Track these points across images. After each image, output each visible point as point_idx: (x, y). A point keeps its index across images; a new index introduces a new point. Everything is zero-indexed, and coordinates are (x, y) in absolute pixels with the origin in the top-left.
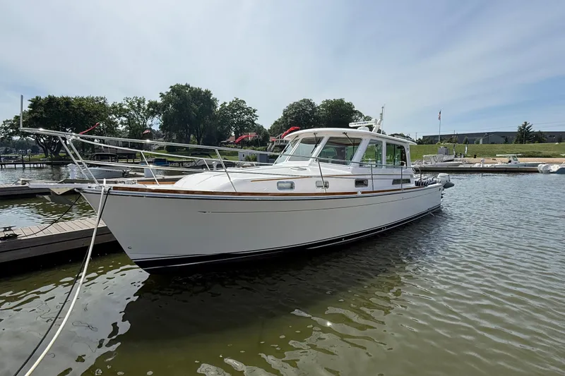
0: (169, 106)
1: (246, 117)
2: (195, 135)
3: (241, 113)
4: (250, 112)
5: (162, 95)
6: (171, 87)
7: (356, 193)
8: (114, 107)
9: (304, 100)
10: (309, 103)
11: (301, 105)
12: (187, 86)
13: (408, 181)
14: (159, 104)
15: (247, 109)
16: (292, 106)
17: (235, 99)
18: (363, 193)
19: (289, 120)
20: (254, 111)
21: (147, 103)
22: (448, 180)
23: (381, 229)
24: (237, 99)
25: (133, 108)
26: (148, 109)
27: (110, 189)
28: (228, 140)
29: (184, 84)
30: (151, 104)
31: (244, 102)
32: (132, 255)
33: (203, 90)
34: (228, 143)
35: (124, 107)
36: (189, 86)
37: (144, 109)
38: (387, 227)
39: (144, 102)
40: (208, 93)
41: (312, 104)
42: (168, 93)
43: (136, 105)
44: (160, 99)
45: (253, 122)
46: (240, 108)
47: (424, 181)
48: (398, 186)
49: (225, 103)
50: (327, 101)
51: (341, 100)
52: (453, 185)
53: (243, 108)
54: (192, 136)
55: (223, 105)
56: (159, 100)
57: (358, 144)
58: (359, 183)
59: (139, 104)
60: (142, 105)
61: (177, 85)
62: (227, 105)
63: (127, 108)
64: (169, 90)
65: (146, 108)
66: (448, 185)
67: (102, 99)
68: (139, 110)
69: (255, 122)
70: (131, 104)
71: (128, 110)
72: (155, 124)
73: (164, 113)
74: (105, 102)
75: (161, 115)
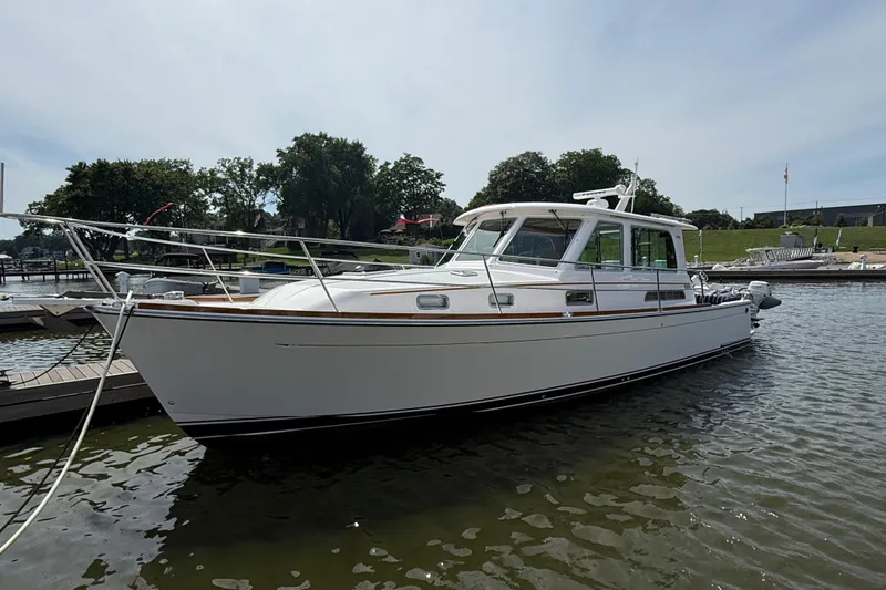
0: (291, 171)
1: (424, 186)
2: (336, 221)
3: (415, 180)
4: (430, 177)
5: (281, 154)
6: (296, 139)
7: (560, 315)
8: (202, 176)
9: (527, 154)
10: (536, 158)
11: (521, 163)
12: (323, 137)
13: (680, 295)
14: (277, 168)
15: (425, 172)
16: (505, 166)
17: (404, 157)
18: (575, 314)
19: (500, 190)
20: (438, 176)
21: (255, 167)
22: (767, 293)
23: (619, 380)
24: (408, 156)
25: (233, 176)
26: (258, 178)
27: (134, 307)
28: (393, 228)
29: (317, 134)
30: (265, 169)
31: (420, 161)
32: (177, 415)
33: (350, 142)
34: (393, 233)
35: (219, 175)
36: (325, 137)
37: (251, 177)
38: (632, 377)
39: (250, 166)
40: (358, 147)
41: (541, 161)
42: (291, 150)
43: (238, 171)
44: (278, 159)
45: (436, 195)
46: (413, 171)
47: (709, 294)
48: (654, 304)
49: (387, 164)
50: (569, 154)
51: (596, 151)
52: (779, 303)
53: (419, 172)
54: (331, 223)
55: (384, 167)
56: (276, 163)
57: (575, 230)
58: (574, 297)
59: (242, 170)
60: (247, 171)
61: (307, 135)
62: (390, 167)
63: (223, 177)
64: (292, 144)
65: (255, 176)
66: (768, 303)
67: (183, 162)
68: (243, 180)
69: (440, 195)
70: (229, 170)
71: (226, 181)
72: (269, 203)
73: (283, 185)
74: (188, 168)
75: (278, 187)
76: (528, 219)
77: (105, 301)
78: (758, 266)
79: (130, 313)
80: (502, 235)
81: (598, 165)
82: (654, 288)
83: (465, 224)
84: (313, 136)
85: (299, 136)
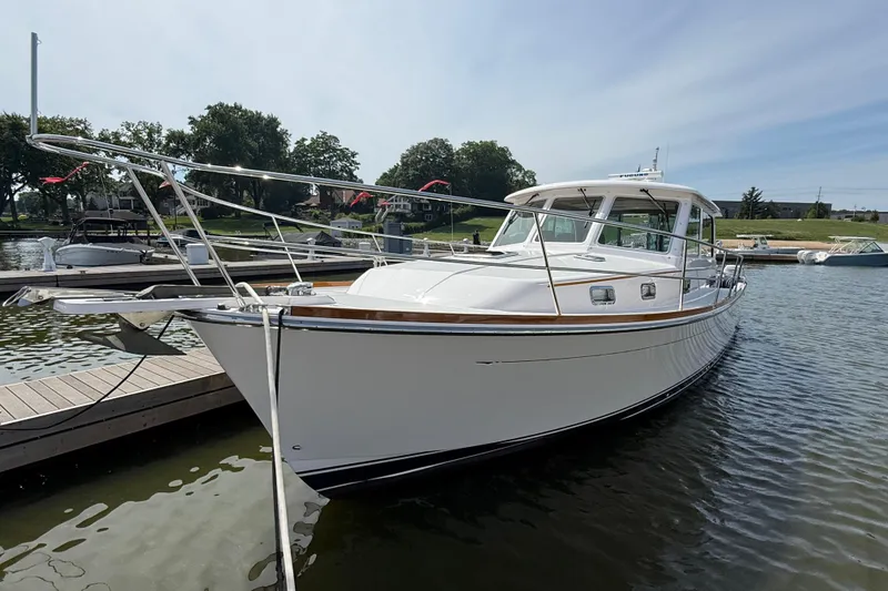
0: (205, 140)
1: (339, 163)
2: (250, 193)
3: (330, 157)
4: (346, 156)
5: (193, 121)
6: (209, 107)
8: (104, 138)
9: (436, 141)
10: (444, 145)
11: (430, 148)
12: (237, 108)
14: (189, 136)
15: (341, 150)
16: (415, 150)
17: (320, 134)
19: (411, 172)
20: (354, 155)
21: (165, 133)
24: (325, 134)
25: (140, 141)
26: (168, 144)
28: (307, 202)
29: (231, 104)
30: (173, 136)
31: (336, 139)
33: (265, 115)
34: (308, 206)
35: (123, 139)
36: (240, 109)
37: (159, 144)
39: (159, 132)
40: (273, 122)
41: (447, 148)
42: (204, 118)
43: (144, 135)
44: (190, 127)
45: (350, 173)
46: (329, 149)
49: (304, 140)
50: (469, 143)
53: (335, 150)
54: (245, 194)
55: (300, 143)
56: (188, 130)
57: (675, 212)
59: (150, 135)
60: (156, 136)
61: (221, 105)
62: (307, 143)
63: (128, 141)
64: (205, 113)
65: (164, 142)
67: (81, 122)
68: (151, 146)
69: (355, 173)
70: (136, 134)
71: (131, 145)
72: (178, 173)
73: (195, 152)
74: (86, 128)
75: (190, 154)
79: (280, 321)
84: (227, 106)
85: (212, 105)
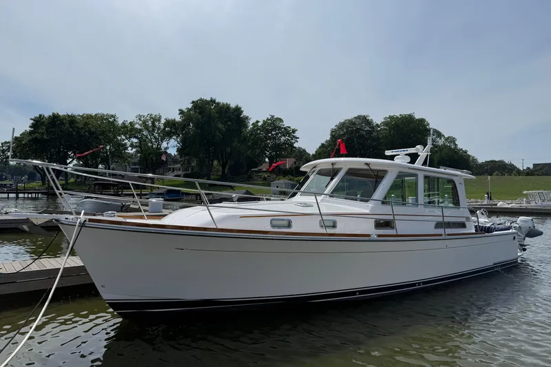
0: (189, 125)
1: (283, 139)
2: (219, 162)
3: (277, 134)
4: (289, 132)
5: (181, 112)
6: (193, 102)
7: (368, 236)
8: (124, 126)
9: (359, 117)
10: (364, 120)
11: (354, 124)
12: (213, 101)
13: (463, 225)
14: (178, 123)
15: (285, 128)
16: (342, 126)
17: (269, 117)
18: (379, 236)
20: (294, 131)
21: (163, 121)
22: (531, 225)
23: (414, 285)
24: (273, 117)
25: (146, 127)
26: (164, 129)
27: (85, 221)
28: (260, 168)
29: (209, 99)
30: (169, 123)
31: (281, 120)
32: (106, 294)
33: (233, 106)
34: (260, 171)
35: (137, 126)
37: (159, 129)
38: (424, 283)
39: (159, 120)
40: (238, 110)
41: (369, 122)
42: (189, 110)
43: (150, 123)
44: (179, 116)
45: (291, 145)
46: (276, 127)
47: (488, 225)
48: (440, 231)
49: (258, 122)
50: (390, 117)
51: (410, 115)
52: (541, 233)
53: (280, 128)
54: (215, 163)
55: (255, 124)
56: (178, 118)
57: (382, 177)
59: (153, 123)
60: (157, 124)
61: (201, 100)
62: (260, 124)
63: (140, 127)
64: (190, 106)
65: (162, 127)
66: (533, 233)
67: (112, 116)
68: (153, 130)
69: (295, 145)
70: (144, 122)
71: (141, 130)
72: (171, 147)
73: (183, 134)
74: (115, 120)
75: (179, 136)
76: (350, 169)
77: (67, 216)
78: (533, 205)
79: (82, 225)
80: (332, 179)
81: (412, 125)
82: (440, 219)
83: (308, 170)
84: (206, 101)
85: (195, 100)
